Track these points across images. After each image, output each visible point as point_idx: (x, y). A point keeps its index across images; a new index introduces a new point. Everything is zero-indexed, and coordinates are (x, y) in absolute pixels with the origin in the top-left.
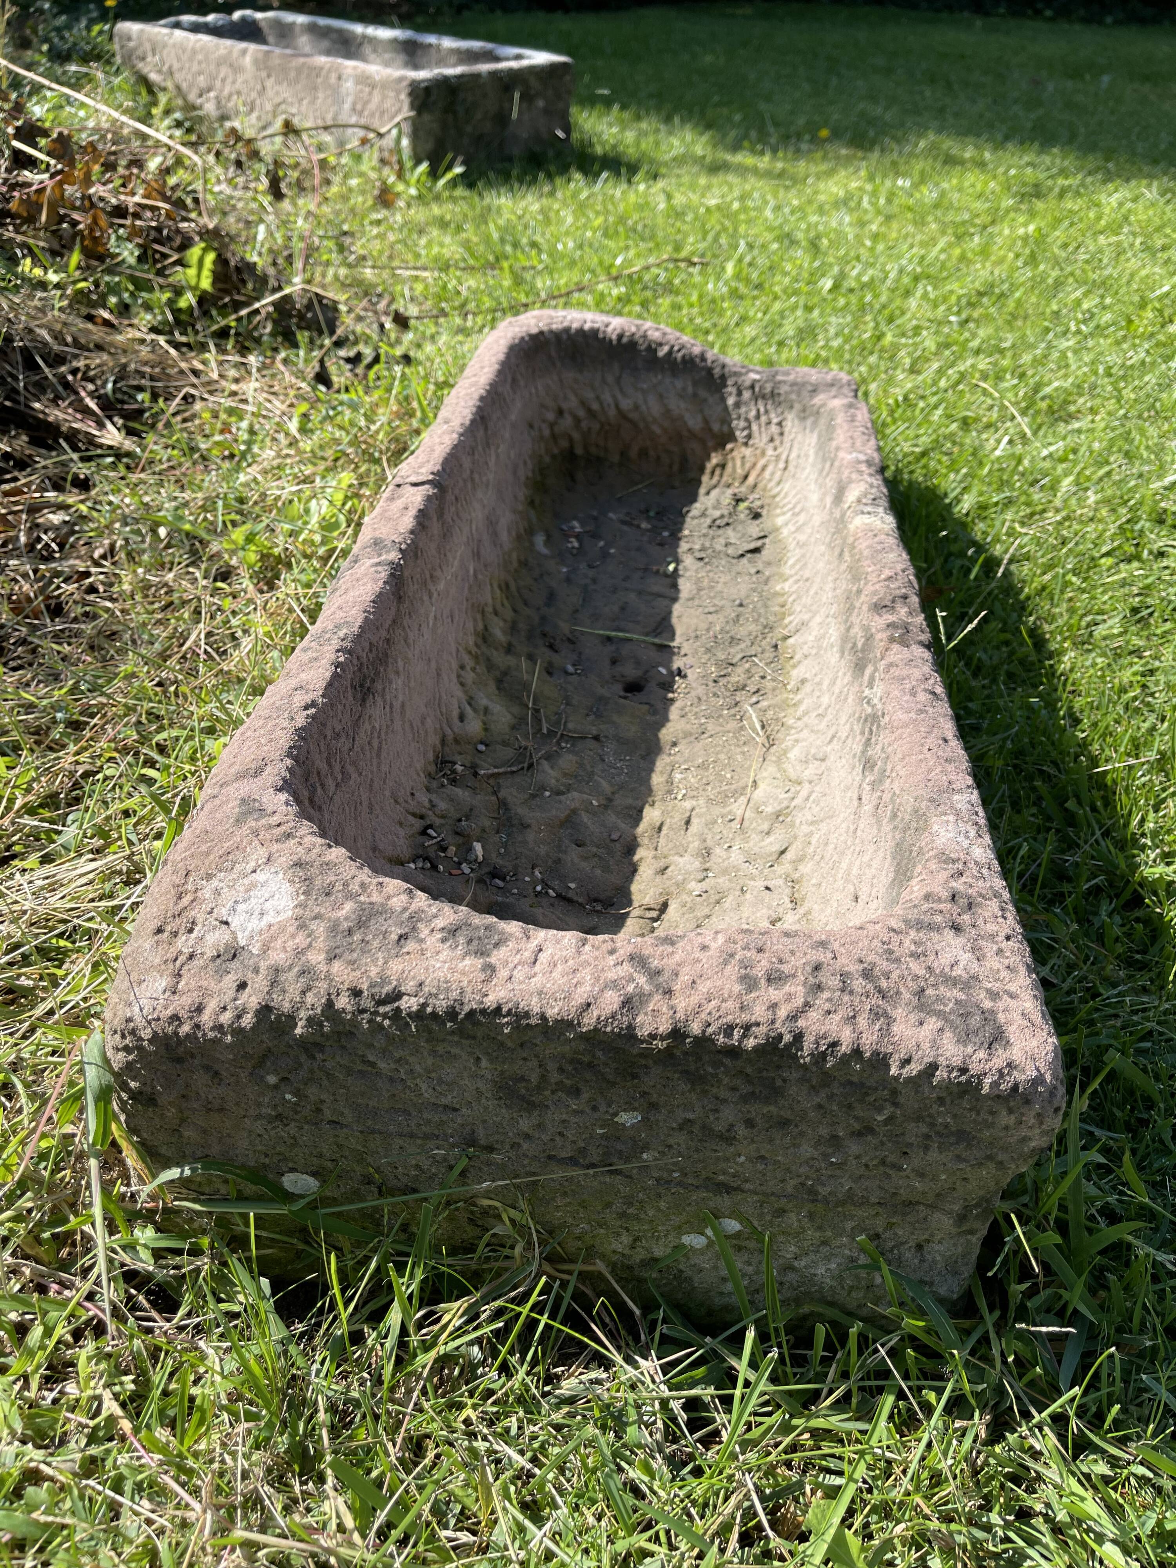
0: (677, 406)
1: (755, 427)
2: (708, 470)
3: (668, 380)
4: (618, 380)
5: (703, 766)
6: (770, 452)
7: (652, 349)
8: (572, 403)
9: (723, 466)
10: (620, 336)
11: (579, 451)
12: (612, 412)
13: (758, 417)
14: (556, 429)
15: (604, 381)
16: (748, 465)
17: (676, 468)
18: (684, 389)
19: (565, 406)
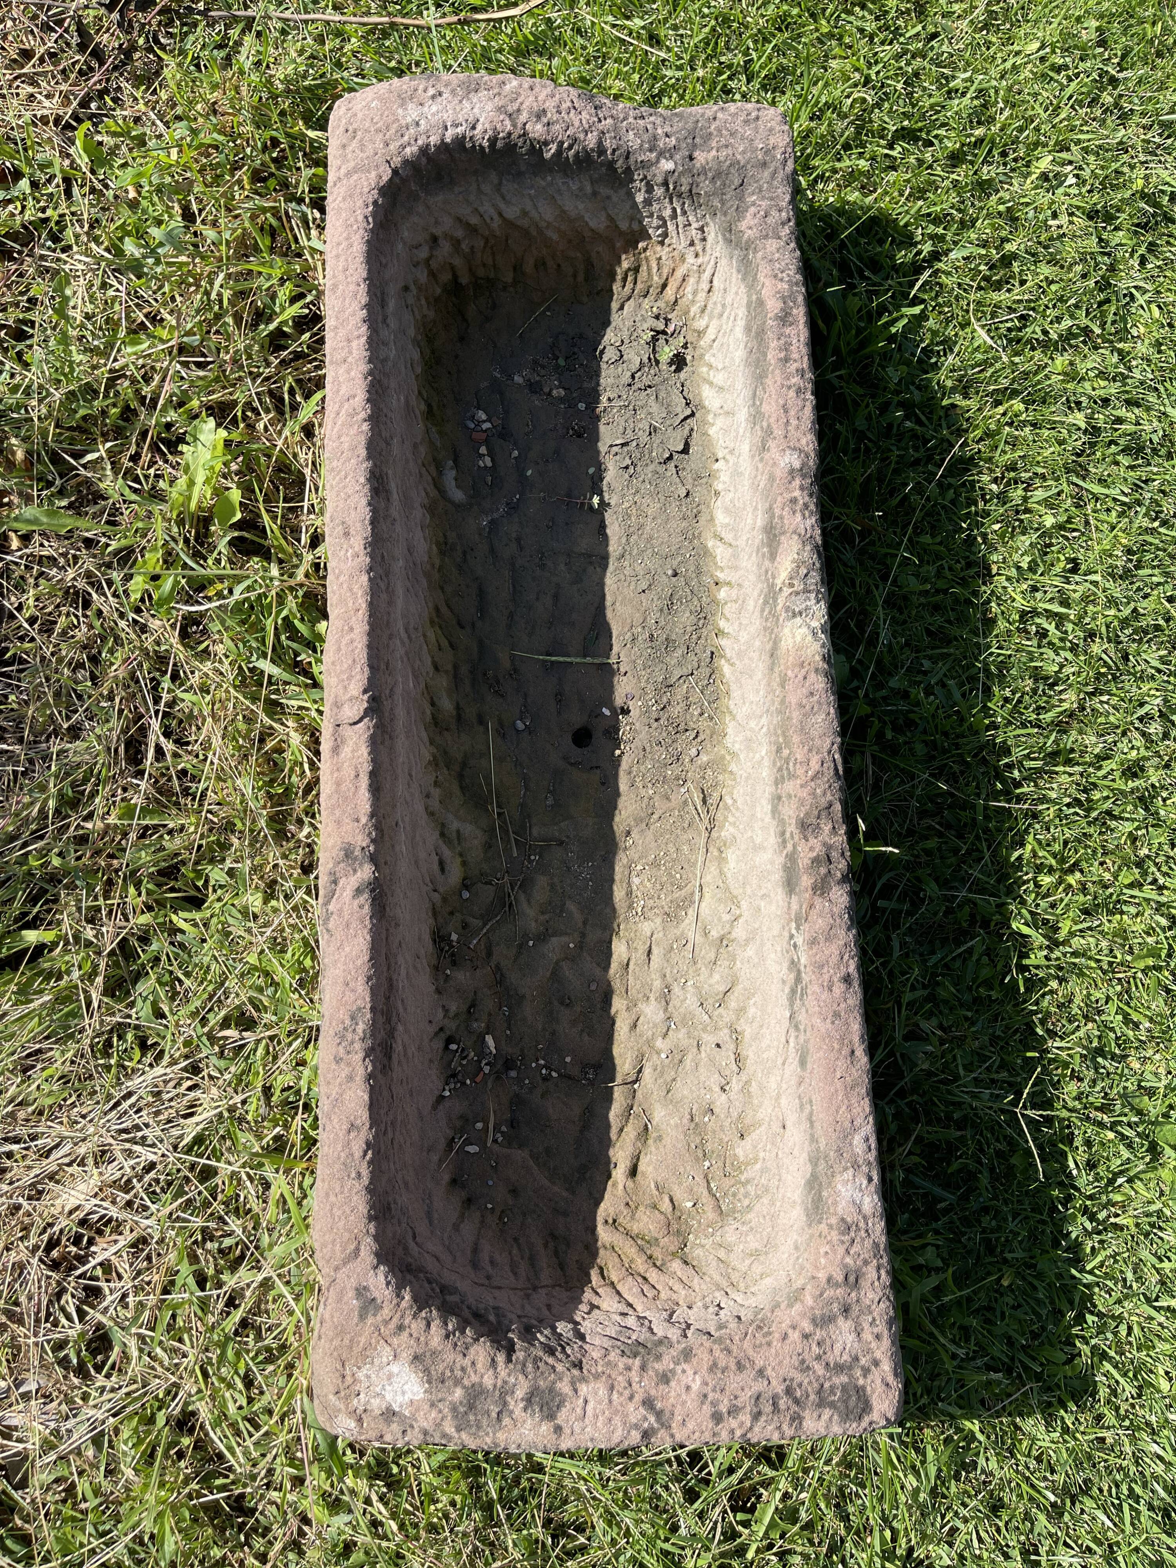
0: (573, 206)
1: (671, 227)
2: (619, 277)
3: (560, 182)
4: (498, 187)
5: (655, 864)
6: (690, 259)
7: (536, 149)
8: (447, 224)
9: (636, 270)
10: (493, 141)
11: (464, 280)
12: (496, 224)
13: (674, 216)
14: (434, 264)
15: (480, 191)
16: (665, 271)
17: (581, 278)
18: (581, 189)
19: (438, 231)
